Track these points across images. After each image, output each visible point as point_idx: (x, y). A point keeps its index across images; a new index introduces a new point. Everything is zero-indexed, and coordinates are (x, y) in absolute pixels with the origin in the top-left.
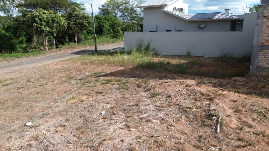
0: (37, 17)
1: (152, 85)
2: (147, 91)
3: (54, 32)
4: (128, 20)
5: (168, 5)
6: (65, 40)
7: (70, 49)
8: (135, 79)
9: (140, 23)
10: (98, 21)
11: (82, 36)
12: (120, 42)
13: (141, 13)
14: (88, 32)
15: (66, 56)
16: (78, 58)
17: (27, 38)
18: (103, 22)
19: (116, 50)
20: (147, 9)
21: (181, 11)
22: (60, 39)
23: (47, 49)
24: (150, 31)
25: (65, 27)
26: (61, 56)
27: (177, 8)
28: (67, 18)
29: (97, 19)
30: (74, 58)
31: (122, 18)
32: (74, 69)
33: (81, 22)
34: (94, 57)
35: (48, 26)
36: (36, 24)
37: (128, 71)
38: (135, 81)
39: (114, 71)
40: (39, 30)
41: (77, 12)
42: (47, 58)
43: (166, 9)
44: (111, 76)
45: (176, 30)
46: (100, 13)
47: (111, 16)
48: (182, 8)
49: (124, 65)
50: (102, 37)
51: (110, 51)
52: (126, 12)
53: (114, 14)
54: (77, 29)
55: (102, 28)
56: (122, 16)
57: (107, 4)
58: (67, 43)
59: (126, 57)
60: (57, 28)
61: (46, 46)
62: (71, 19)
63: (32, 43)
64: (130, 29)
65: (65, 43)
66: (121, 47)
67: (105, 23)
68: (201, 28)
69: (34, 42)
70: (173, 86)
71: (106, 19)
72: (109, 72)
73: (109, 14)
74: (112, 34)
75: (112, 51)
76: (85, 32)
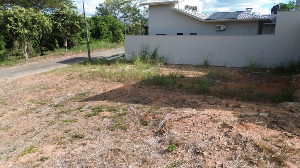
0: (11, 17)
1: (166, 122)
2: (157, 133)
3: (35, 35)
4: (131, 22)
5: (179, 2)
6: (55, 45)
7: (58, 56)
8: (137, 105)
9: (145, 25)
10: (95, 22)
11: (76, 40)
12: (121, 46)
13: (146, 14)
14: (83, 35)
15: (51, 65)
16: (65, 69)
17: (7, 43)
18: (101, 23)
19: (115, 57)
20: (152, 6)
21: (195, 10)
22: (48, 44)
23: (26, 57)
24: (157, 35)
25: (50, 30)
26: (44, 66)
27: (190, 6)
28: (52, 18)
29: (93, 20)
30: (60, 69)
31: (124, 19)
32: (53, 87)
33: (71, 23)
34: (87, 68)
35: (26, 28)
36: (10, 25)
37: (129, 91)
38: (138, 111)
39: (109, 89)
40: (14, 33)
41: (65, 10)
42: (24, 69)
43: (176, 7)
44: (103, 100)
45: (190, 34)
46: (97, 13)
47: (110, 16)
48: (195, 7)
49: (123, 80)
50: (100, 41)
51: (108, 59)
52: (128, 13)
53: (114, 14)
54: (67, 31)
55: (100, 31)
56: (123, 16)
57: (106, 3)
58: (57, 48)
59: (127, 67)
60: (38, 30)
61: (25, 53)
62: (58, 19)
63: (12, 49)
64: (133, 32)
65: (55, 48)
66: (122, 54)
67: (103, 25)
68: (221, 30)
69: (15, 47)
70: (201, 125)
71: (104, 20)
72: (101, 92)
73: (108, 14)
74: (112, 38)
75: (110, 59)
76: (79, 36)
